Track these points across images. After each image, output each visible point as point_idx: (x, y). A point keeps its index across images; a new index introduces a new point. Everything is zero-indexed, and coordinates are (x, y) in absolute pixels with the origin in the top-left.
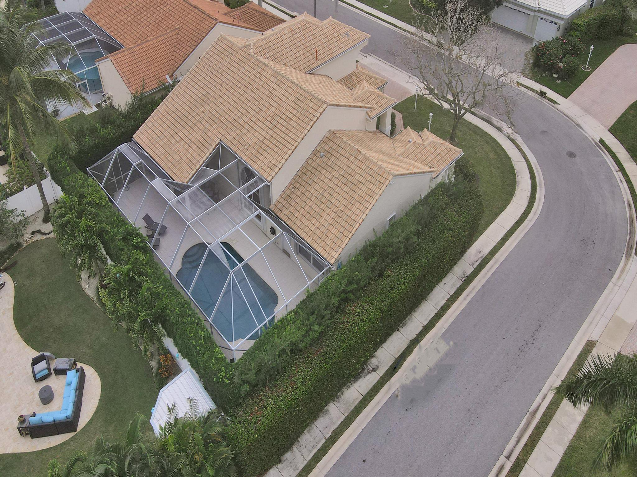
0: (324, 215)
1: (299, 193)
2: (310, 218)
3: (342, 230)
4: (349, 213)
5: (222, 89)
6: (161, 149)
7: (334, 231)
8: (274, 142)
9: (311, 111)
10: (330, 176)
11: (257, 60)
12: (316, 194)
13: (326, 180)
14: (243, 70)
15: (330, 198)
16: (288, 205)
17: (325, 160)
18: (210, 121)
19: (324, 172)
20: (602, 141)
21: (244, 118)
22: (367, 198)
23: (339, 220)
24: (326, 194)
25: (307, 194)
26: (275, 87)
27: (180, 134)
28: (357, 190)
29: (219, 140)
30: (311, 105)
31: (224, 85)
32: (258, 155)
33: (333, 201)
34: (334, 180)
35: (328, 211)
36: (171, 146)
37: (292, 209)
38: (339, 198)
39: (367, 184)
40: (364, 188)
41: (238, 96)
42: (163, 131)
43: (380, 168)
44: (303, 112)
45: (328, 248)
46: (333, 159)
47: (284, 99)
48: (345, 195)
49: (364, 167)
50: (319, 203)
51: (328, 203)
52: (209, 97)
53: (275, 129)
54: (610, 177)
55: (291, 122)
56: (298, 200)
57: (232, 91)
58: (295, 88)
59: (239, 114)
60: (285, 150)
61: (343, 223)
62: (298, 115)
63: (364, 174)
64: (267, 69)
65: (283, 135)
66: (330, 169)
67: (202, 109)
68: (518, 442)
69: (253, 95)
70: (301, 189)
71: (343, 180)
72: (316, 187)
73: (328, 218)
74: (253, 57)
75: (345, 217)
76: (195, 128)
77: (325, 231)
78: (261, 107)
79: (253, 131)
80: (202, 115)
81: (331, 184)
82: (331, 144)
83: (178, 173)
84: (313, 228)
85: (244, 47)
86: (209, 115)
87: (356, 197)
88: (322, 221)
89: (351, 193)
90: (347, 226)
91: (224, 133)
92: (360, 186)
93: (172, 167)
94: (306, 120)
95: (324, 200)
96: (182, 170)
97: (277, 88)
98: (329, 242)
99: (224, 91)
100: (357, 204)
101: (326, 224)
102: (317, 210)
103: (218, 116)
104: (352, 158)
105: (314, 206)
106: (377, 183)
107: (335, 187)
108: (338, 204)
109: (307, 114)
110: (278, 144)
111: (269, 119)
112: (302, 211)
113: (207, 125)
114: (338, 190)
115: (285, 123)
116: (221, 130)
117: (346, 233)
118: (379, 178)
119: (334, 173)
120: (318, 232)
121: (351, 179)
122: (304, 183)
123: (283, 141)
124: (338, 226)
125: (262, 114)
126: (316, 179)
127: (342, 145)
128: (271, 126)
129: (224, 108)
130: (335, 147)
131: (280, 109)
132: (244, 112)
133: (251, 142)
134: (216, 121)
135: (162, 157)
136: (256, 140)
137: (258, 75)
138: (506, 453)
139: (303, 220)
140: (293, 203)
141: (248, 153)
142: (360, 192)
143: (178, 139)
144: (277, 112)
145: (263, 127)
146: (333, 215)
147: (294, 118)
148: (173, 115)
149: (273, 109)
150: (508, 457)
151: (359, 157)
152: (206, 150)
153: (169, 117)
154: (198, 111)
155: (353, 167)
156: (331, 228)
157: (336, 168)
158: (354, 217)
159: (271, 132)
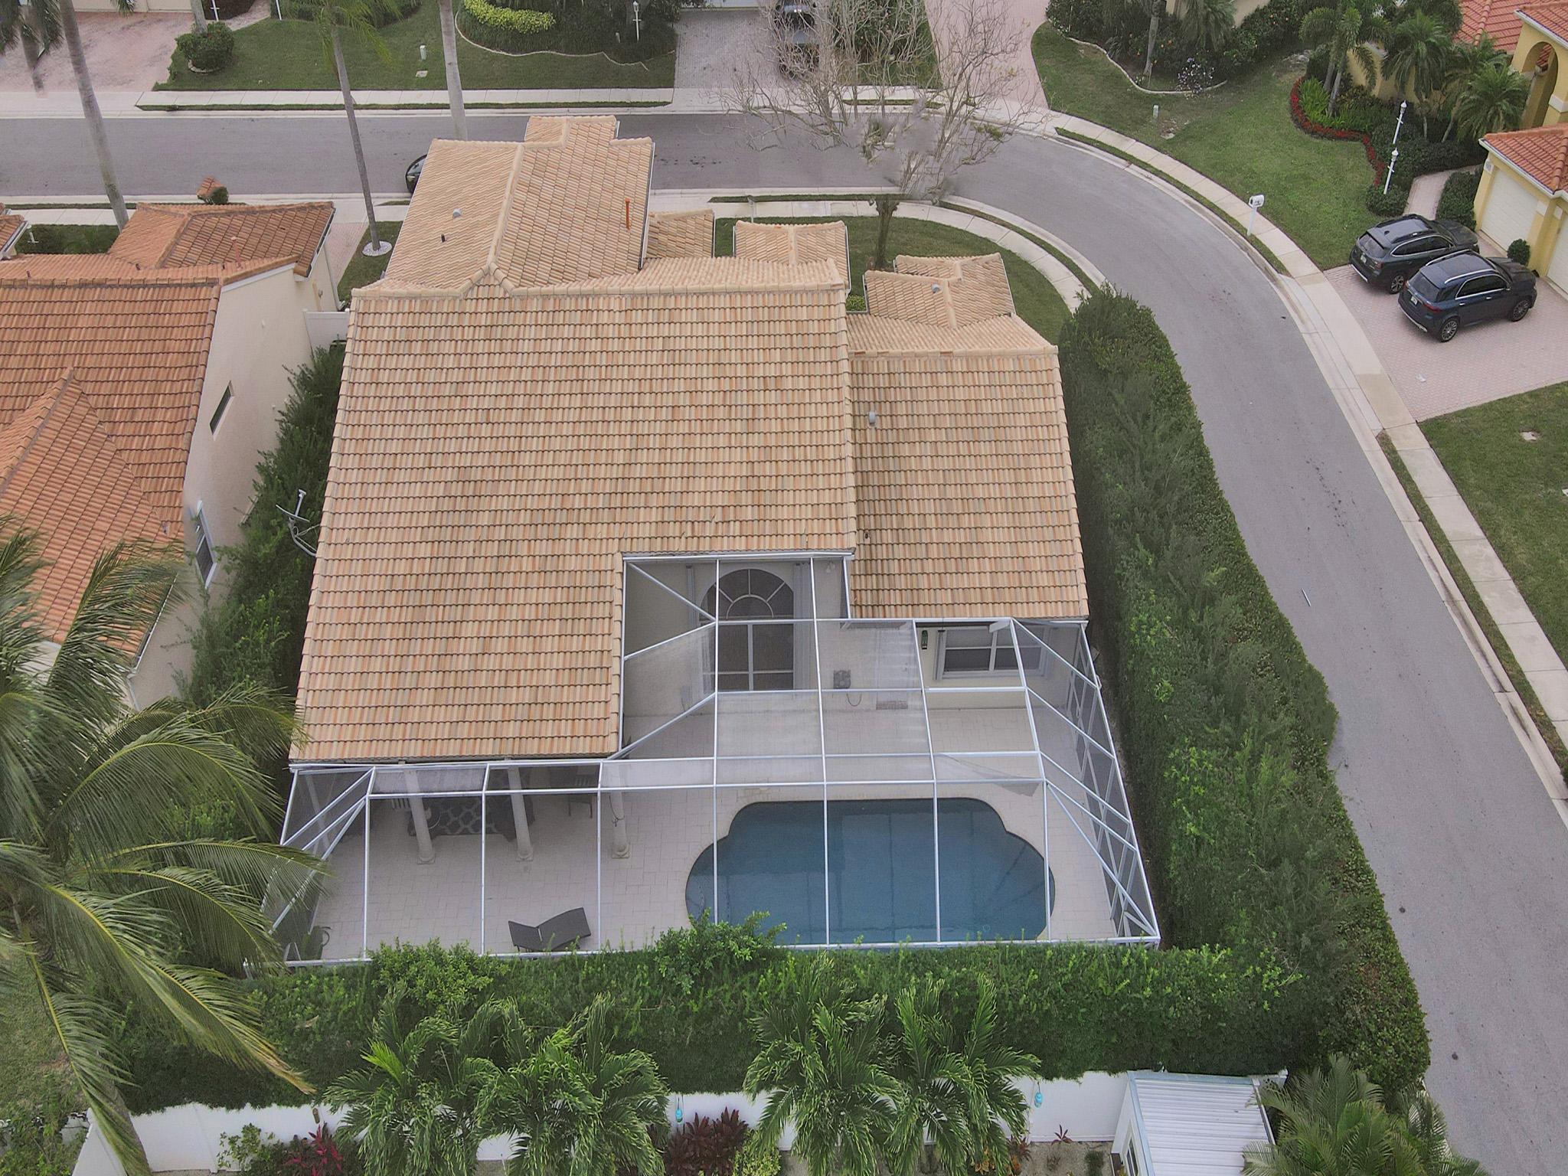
0: (988, 536)
1: (888, 537)
2: (962, 567)
3: (1048, 534)
4: (1035, 491)
5: (499, 430)
6: (441, 714)
7: (1033, 549)
8: (785, 455)
9: (814, 328)
10: (928, 449)
11: (545, 297)
12: (929, 507)
13: (927, 463)
14: (526, 346)
15: (967, 492)
16: (885, 583)
17: (886, 423)
18: (543, 532)
19: (906, 450)
20: (1061, 132)
21: (643, 456)
22: (1042, 433)
23: (1026, 520)
24: (950, 492)
25: (908, 523)
26: (665, 330)
27: (469, 629)
28: (1011, 434)
29: (618, 557)
30: (804, 314)
31: (494, 416)
32: (772, 513)
33: (980, 492)
34: (943, 449)
35: (987, 521)
36: (469, 680)
37: (901, 582)
38: (987, 477)
39: (1020, 406)
40: (1021, 420)
41: (573, 416)
42: (394, 664)
43: (1018, 357)
44: (797, 341)
45: (1053, 594)
46: (902, 409)
47: (718, 343)
48: (994, 463)
49: (984, 379)
50: (953, 521)
51: (972, 506)
52: (475, 474)
53: (761, 426)
54: (1131, 179)
55: (788, 383)
56: (899, 552)
57: (540, 416)
58: (724, 301)
59: (620, 457)
60: (831, 453)
61: (1039, 520)
62: (790, 356)
63: (997, 393)
64: (602, 304)
65: (795, 426)
66: (914, 436)
67: (485, 519)
68: (1484, 655)
69: (617, 387)
70: (885, 522)
71: (966, 435)
72: (915, 493)
73: (1001, 535)
74: (525, 298)
75: (1031, 505)
76: (509, 581)
77: (1018, 565)
78: (669, 400)
79: (701, 470)
80: (500, 533)
81: (947, 464)
82: (869, 381)
83: (565, 728)
84: (986, 581)
85: (471, 288)
86: (525, 517)
87: (1018, 448)
88: (991, 551)
89: (1003, 448)
90: (1053, 519)
91: (616, 530)
92: (1008, 420)
93: (527, 729)
94: (823, 355)
95: (957, 507)
96: (569, 712)
97: (675, 330)
98: (1044, 580)
99: (511, 430)
100: (1035, 461)
101: (1008, 551)
102: (961, 536)
103: (556, 503)
104: (943, 379)
105: (947, 536)
106: (1038, 391)
107: (959, 463)
108: (994, 491)
109: (811, 341)
110: (799, 453)
111: (721, 413)
112: (929, 566)
113: (542, 548)
114: (969, 463)
115: (773, 397)
116: (602, 531)
117: (1061, 534)
118: (1032, 379)
119: (932, 436)
120: (1002, 580)
121: (977, 421)
122: (880, 508)
123: (806, 439)
124: (1033, 534)
125: (687, 413)
126: (901, 479)
127: (897, 366)
128: (739, 426)
129: (559, 473)
130: (883, 381)
131: (729, 371)
132: (628, 443)
133: (720, 499)
134: (561, 517)
135: (463, 730)
136: (729, 485)
137: (588, 332)
138: (1494, 688)
139: (950, 581)
140: (894, 567)
141: (734, 528)
142: (1019, 434)
143: (475, 646)
144: (726, 385)
145: (722, 441)
146: (1005, 521)
147: (787, 370)
148: (391, 599)
149: (710, 385)
150: (1503, 690)
151: (958, 366)
152: (601, 610)
153: (380, 616)
154: (471, 534)
155: (960, 394)
156: (1022, 550)
157: (928, 422)
158: (1049, 491)
159: (756, 440)
